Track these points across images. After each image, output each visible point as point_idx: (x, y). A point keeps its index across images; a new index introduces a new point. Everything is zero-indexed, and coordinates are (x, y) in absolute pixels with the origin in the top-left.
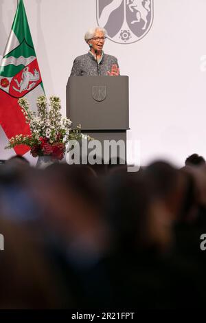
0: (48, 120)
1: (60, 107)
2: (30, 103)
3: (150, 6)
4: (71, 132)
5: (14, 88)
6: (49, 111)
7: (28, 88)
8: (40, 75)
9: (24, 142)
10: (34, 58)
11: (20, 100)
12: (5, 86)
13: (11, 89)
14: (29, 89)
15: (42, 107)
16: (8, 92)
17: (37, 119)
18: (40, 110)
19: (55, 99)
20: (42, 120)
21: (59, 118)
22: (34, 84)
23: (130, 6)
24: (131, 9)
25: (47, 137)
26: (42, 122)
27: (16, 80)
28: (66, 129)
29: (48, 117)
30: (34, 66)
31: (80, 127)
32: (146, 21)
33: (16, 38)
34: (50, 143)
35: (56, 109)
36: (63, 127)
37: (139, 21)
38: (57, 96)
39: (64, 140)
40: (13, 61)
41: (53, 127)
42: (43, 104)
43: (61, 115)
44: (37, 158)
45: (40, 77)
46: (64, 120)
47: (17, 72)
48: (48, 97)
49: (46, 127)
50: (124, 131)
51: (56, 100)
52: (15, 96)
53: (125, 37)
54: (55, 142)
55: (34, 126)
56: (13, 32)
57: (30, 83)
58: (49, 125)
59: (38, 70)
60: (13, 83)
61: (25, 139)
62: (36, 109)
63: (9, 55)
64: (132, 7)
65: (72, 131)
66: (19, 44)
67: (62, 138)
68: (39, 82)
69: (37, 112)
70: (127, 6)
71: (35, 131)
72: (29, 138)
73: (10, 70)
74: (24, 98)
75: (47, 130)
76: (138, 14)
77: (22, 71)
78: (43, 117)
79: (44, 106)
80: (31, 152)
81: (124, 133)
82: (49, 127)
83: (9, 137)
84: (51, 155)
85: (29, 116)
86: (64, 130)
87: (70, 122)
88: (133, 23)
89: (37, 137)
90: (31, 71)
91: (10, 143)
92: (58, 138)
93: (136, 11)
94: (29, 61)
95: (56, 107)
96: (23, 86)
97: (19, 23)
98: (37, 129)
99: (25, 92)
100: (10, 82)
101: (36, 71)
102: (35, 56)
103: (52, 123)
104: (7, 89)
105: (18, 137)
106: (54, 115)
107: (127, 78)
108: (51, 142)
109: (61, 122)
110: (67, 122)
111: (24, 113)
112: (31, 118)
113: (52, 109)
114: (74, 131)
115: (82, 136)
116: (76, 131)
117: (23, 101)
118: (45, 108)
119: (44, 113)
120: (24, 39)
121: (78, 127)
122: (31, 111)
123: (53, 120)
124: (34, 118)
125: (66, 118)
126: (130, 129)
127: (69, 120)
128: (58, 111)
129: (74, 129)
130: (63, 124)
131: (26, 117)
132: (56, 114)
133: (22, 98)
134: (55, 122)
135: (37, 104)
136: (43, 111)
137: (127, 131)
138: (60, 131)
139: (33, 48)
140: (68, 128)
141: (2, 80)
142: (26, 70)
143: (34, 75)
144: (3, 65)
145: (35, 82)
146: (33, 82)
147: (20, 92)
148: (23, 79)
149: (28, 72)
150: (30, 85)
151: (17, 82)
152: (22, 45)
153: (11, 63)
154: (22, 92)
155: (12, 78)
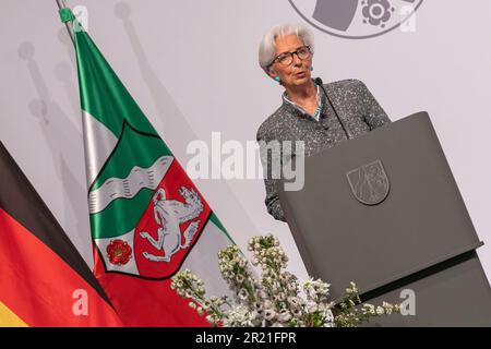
0: (267, 303)
1: (284, 259)
2: (203, 277)
4: (337, 310)
5: (148, 256)
6: (259, 281)
7: (183, 242)
8: (200, 195)
10: (169, 160)
11: (175, 282)
12: (124, 261)
13: (141, 262)
14: (187, 244)
15: (238, 277)
16: (135, 272)
17: (238, 313)
18: (236, 286)
19: (261, 242)
20: (251, 310)
21: (291, 287)
22: (195, 224)
26: (253, 315)
27: (145, 235)
28: (322, 307)
29: (264, 295)
30: (177, 181)
31: (354, 289)
33: (103, 128)
35: (277, 267)
36: (311, 307)
38: (265, 234)
40: (117, 188)
41: (286, 316)
42: (236, 268)
43: (293, 278)
45: (203, 201)
46: (306, 288)
47: (139, 214)
48: (242, 244)
50: (472, 254)
51: (267, 243)
56: (88, 115)
57: (183, 227)
58: (273, 314)
59: (190, 185)
62: (225, 288)
63: (103, 176)
65: (338, 306)
66: (117, 140)
68: (207, 216)
69: (231, 294)
73: (119, 214)
74: (184, 271)
77: (151, 205)
78: (250, 302)
79: (242, 270)
81: (473, 260)
85: (213, 311)
86: (317, 313)
87: (324, 287)
90: (174, 195)
95: (275, 263)
96: (169, 242)
97: (94, 86)
99: (181, 257)
100: (132, 245)
101: (185, 192)
102: (170, 154)
103: (278, 306)
104: (131, 267)
106: (276, 286)
109: (303, 295)
110: (316, 288)
111: (199, 309)
112: (221, 316)
113: (266, 272)
114: (343, 305)
115: (368, 309)
116: (347, 302)
117: (185, 281)
118: (247, 276)
119: (249, 289)
120: (125, 122)
121: (348, 290)
122: (213, 297)
123: (277, 297)
124: (230, 312)
125: (311, 281)
126: (482, 244)
127: (319, 282)
128: (282, 271)
129: (342, 299)
130: (309, 298)
131: (209, 318)
132: (280, 280)
133: (178, 274)
134: (286, 301)
135: (223, 273)
136: (243, 285)
137: (478, 251)
138: (308, 317)
139: (155, 136)
140: (325, 302)
141: (110, 249)
142: (159, 199)
143: (185, 203)
144: (97, 209)
145: (195, 220)
146: (190, 221)
147: (167, 258)
148: (161, 226)
149: (168, 202)
150: (186, 234)
151: (149, 237)
152: (124, 138)
153: (115, 196)
154: (172, 257)
155: (133, 232)
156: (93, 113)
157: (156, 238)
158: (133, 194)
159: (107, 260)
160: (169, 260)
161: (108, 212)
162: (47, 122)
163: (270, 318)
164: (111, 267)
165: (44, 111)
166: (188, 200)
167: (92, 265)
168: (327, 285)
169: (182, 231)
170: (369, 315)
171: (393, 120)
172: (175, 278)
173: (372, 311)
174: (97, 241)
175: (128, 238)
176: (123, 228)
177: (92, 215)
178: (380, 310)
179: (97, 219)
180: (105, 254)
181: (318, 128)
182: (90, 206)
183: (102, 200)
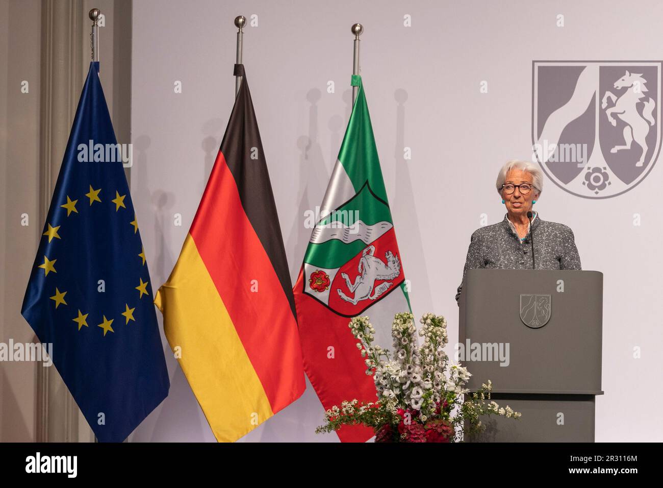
0: (417, 369)
1: (445, 340)
2: (377, 328)
3: (654, 114)
4: (469, 397)
5: (341, 294)
6: (419, 349)
7: (373, 294)
8: (400, 264)
9: (361, 418)
10: (388, 227)
11: (354, 322)
12: (320, 289)
13: (333, 296)
14: (374, 297)
15: (404, 339)
16: (326, 302)
17: (392, 367)
18: (399, 345)
19: (433, 320)
20: (403, 369)
21: (441, 364)
22: (387, 285)
23: (609, 112)
24: (611, 119)
25: (414, 406)
26: (403, 373)
27: (345, 276)
28: (458, 390)
29: (418, 362)
30: (387, 245)
31: (489, 386)
32: (645, 148)
33: (348, 181)
34: (420, 422)
35: (437, 344)
36: (450, 386)
37: (628, 147)
38: (438, 315)
39: (453, 414)
41: (428, 385)
42: (405, 332)
43: (446, 358)
45: (401, 270)
46: (452, 370)
48: (417, 316)
49: (412, 385)
50: (591, 398)
51: (437, 322)
53: (596, 181)
54: (433, 418)
55: (384, 382)
56: (340, 165)
57: (377, 282)
58: (419, 379)
59: (396, 253)
60: (339, 283)
61: (362, 410)
62: (390, 344)
64: (614, 115)
65: (471, 394)
66: (354, 194)
67: (448, 411)
69: (393, 350)
70: (603, 112)
71: (386, 393)
72: (374, 408)
74: (363, 317)
75: (414, 390)
76: (627, 132)
77: (360, 255)
78: (404, 363)
79: (409, 335)
81: (589, 403)
82: (418, 384)
83: (327, 406)
85: (373, 357)
86: (453, 392)
87: (467, 375)
88: (614, 150)
89: (392, 407)
90: (381, 255)
91: (330, 419)
92: (438, 411)
93: (622, 124)
95: (436, 340)
96: (362, 289)
97: (354, 145)
98: (392, 388)
99: (366, 305)
100: (331, 280)
101: (390, 257)
103: (425, 374)
104: (324, 296)
105: (348, 406)
106: (430, 358)
107: (599, 277)
108: (424, 418)
109: (447, 374)
110: (460, 373)
111: (363, 351)
112: (378, 364)
113: (427, 344)
114: (475, 395)
115: (493, 406)
116: (479, 394)
117: (361, 325)
118: (411, 341)
119: (408, 352)
120: (367, 182)
121: (484, 385)
122: (378, 347)
123: (427, 368)
124: (386, 363)
125: (458, 366)
126: (602, 393)
127: (464, 369)
128: (440, 349)
129: (476, 390)
130: (452, 378)
131: (368, 361)
132: (434, 355)
133: (358, 317)
134: (432, 373)
135: (393, 331)
136: (405, 347)
137: (597, 397)
138: (444, 393)
139: (386, 203)
140: (462, 387)
141: (314, 276)
142: (368, 253)
143: (386, 265)
144: (317, 240)
145: (388, 281)
146: (384, 281)
147: (355, 302)
148: (361, 275)
149: (374, 258)
150: (377, 289)
151: (348, 279)
152: (361, 195)
153: (335, 237)
154: (359, 302)
155: (337, 270)
156: (345, 166)
157: (353, 283)
158: (349, 241)
159: (308, 283)
160: (355, 304)
161: (324, 246)
162: (307, 157)
163: (415, 381)
164: (308, 290)
165: (308, 148)
166: (390, 264)
167: (294, 282)
168: (469, 374)
169: (375, 286)
170: (492, 411)
172: (354, 319)
173: (496, 409)
174: (306, 265)
175: (331, 273)
176: (330, 263)
177: (310, 244)
178: (502, 411)
179: (313, 248)
180: (308, 278)
181: (519, 249)
182: (313, 237)
183: (324, 236)
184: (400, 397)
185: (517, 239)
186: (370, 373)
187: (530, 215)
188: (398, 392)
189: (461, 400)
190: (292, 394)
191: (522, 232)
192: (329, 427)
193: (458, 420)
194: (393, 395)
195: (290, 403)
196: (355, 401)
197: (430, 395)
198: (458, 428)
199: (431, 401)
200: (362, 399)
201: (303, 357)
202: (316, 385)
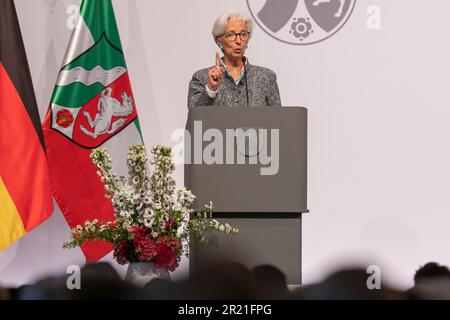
0: (149, 192)
1: (172, 168)
2: (114, 158)
4: (193, 216)
5: (83, 129)
6: (150, 175)
7: (110, 129)
8: (133, 104)
9: (101, 235)
10: (123, 71)
11: (94, 153)
12: (65, 125)
13: (76, 130)
14: (111, 132)
15: (137, 167)
16: (71, 136)
17: (127, 191)
18: (133, 172)
19: (162, 150)
20: (137, 192)
21: (169, 188)
22: (123, 121)
25: (147, 225)
26: (137, 196)
27: (86, 114)
28: (184, 210)
29: (149, 186)
30: (122, 87)
31: (210, 207)
33: (88, 32)
34: (152, 238)
35: (165, 171)
36: (177, 207)
38: (166, 146)
39: (180, 231)
40: (80, 75)
41: (158, 206)
42: (138, 160)
43: (173, 183)
44: (127, 265)
45: (134, 108)
46: (179, 193)
47: (89, 98)
48: (149, 147)
49: (145, 206)
50: (298, 215)
51: (166, 152)
52: (84, 144)
54: (162, 234)
55: (121, 204)
56: (81, 19)
57: (114, 119)
58: (150, 201)
59: (130, 94)
60: (81, 119)
61: (102, 228)
62: (125, 171)
63: (74, 63)
65: (195, 214)
66: (93, 43)
67: (176, 228)
68: (132, 118)
69: (127, 176)
71: (122, 213)
72: (112, 226)
73: (75, 92)
74: (102, 149)
75: (147, 211)
78: (138, 187)
79: (142, 163)
80: (115, 255)
81: (297, 220)
82: (150, 206)
83: (72, 225)
84: (154, 260)
85: (111, 183)
86: (180, 212)
87: (191, 197)
89: (128, 225)
90: (117, 95)
91: (74, 236)
92: (167, 228)
94: (112, 75)
95: (165, 168)
96: (101, 125)
98: (127, 209)
99: (105, 138)
100: (75, 117)
101: (125, 96)
102: (125, 67)
103: (156, 197)
104: (68, 131)
105: (90, 225)
106: (160, 183)
107: (304, 112)
108: (155, 234)
109: (175, 197)
110: (186, 196)
111: (103, 178)
112: (115, 188)
113: (157, 171)
114: (199, 214)
115: (215, 223)
116: (202, 214)
117: (100, 155)
118: (143, 169)
119: (141, 178)
120: (104, 33)
121: (206, 206)
122: (115, 174)
123: (158, 191)
124: (122, 188)
125: (184, 190)
126: (308, 211)
127: (189, 192)
128: (168, 175)
129: (199, 210)
130: (178, 200)
131: (107, 186)
132: (164, 181)
133: (98, 149)
134: (162, 196)
135: (128, 160)
136: (138, 174)
137: (303, 214)
138: (172, 213)
139: (120, 51)
140: (188, 207)
141: (60, 114)
142: (106, 94)
143: (122, 104)
144: (62, 83)
145: (123, 117)
146: (120, 117)
147: (95, 136)
148: (99, 112)
149: (110, 98)
150: (114, 124)
151: (89, 117)
152: (99, 44)
153: (77, 80)
154: (98, 136)
155: (79, 109)
156: (86, 19)
157: (93, 119)
158: (90, 83)
159: (54, 120)
160: (95, 137)
161: (68, 88)
162: (52, 12)
163: (147, 203)
164: (55, 126)
165: (53, 4)
166: (125, 103)
167: (43, 120)
168: (193, 196)
169: (112, 122)
170: (213, 228)
171: (283, 105)
172: (94, 151)
173: (217, 226)
174: (53, 105)
175: (74, 111)
176: (73, 103)
177: (56, 86)
178: (222, 228)
179: (59, 90)
180: (55, 115)
181: (234, 90)
182: (58, 81)
183: (67, 79)
184: (134, 217)
185: (233, 81)
186: (109, 197)
187: (244, 59)
188: (132, 212)
189: (187, 219)
190: (42, 216)
191: (236, 74)
192: (74, 243)
193: (184, 236)
194: (128, 215)
195: (41, 222)
196: (96, 221)
197: (160, 214)
198: (185, 243)
199: (161, 219)
200: (102, 219)
201: (51, 183)
202: (62, 207)
